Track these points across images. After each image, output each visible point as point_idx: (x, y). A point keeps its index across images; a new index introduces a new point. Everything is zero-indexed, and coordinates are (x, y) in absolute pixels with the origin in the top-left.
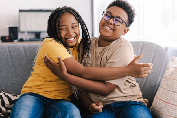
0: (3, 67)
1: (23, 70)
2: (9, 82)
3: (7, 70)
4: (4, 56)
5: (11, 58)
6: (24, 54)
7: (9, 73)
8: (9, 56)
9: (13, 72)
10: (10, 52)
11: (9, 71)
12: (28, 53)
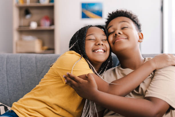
0: (11, 79)
1: (30, 83)
2: (14, 95)
3: (14, 82)
4: (14, 67)
5: (21, 68)
6: (35, 65)
7: (15, 86)
8: (19, 66)
9: (19, 85)
10: (21, 62)
11: (15, 83)
12: (38, 64)
